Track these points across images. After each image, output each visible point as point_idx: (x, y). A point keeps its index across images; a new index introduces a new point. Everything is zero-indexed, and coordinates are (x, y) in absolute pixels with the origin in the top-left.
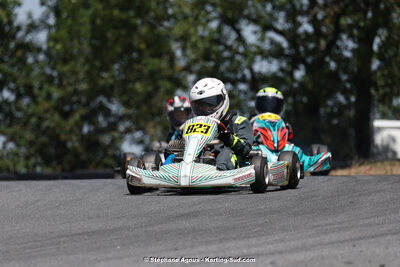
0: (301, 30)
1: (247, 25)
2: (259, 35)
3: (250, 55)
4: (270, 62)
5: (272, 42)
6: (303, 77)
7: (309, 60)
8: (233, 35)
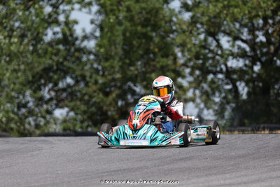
0: (258, 40)
1: (223, 37)
2: (231, 43)
3: (225, 56)
4: (238, 61)
5: (239, 47)
6: (259, 70)
7: (264, 59)
8: (214, 43)
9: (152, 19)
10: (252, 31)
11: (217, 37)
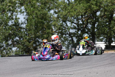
0: (80, 23)
1: (68, 22)
2: (71, 24)
3: (69, 29)
4: (73, 30)
5: (74, 26)
6: (80, 33)
7: (82, 29)
8: (65, 24)
9: (44, 17)
10: (78, 20)
11: (66, 22)
